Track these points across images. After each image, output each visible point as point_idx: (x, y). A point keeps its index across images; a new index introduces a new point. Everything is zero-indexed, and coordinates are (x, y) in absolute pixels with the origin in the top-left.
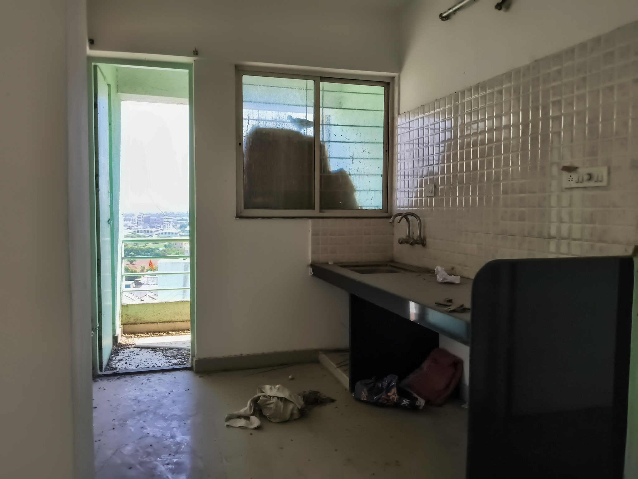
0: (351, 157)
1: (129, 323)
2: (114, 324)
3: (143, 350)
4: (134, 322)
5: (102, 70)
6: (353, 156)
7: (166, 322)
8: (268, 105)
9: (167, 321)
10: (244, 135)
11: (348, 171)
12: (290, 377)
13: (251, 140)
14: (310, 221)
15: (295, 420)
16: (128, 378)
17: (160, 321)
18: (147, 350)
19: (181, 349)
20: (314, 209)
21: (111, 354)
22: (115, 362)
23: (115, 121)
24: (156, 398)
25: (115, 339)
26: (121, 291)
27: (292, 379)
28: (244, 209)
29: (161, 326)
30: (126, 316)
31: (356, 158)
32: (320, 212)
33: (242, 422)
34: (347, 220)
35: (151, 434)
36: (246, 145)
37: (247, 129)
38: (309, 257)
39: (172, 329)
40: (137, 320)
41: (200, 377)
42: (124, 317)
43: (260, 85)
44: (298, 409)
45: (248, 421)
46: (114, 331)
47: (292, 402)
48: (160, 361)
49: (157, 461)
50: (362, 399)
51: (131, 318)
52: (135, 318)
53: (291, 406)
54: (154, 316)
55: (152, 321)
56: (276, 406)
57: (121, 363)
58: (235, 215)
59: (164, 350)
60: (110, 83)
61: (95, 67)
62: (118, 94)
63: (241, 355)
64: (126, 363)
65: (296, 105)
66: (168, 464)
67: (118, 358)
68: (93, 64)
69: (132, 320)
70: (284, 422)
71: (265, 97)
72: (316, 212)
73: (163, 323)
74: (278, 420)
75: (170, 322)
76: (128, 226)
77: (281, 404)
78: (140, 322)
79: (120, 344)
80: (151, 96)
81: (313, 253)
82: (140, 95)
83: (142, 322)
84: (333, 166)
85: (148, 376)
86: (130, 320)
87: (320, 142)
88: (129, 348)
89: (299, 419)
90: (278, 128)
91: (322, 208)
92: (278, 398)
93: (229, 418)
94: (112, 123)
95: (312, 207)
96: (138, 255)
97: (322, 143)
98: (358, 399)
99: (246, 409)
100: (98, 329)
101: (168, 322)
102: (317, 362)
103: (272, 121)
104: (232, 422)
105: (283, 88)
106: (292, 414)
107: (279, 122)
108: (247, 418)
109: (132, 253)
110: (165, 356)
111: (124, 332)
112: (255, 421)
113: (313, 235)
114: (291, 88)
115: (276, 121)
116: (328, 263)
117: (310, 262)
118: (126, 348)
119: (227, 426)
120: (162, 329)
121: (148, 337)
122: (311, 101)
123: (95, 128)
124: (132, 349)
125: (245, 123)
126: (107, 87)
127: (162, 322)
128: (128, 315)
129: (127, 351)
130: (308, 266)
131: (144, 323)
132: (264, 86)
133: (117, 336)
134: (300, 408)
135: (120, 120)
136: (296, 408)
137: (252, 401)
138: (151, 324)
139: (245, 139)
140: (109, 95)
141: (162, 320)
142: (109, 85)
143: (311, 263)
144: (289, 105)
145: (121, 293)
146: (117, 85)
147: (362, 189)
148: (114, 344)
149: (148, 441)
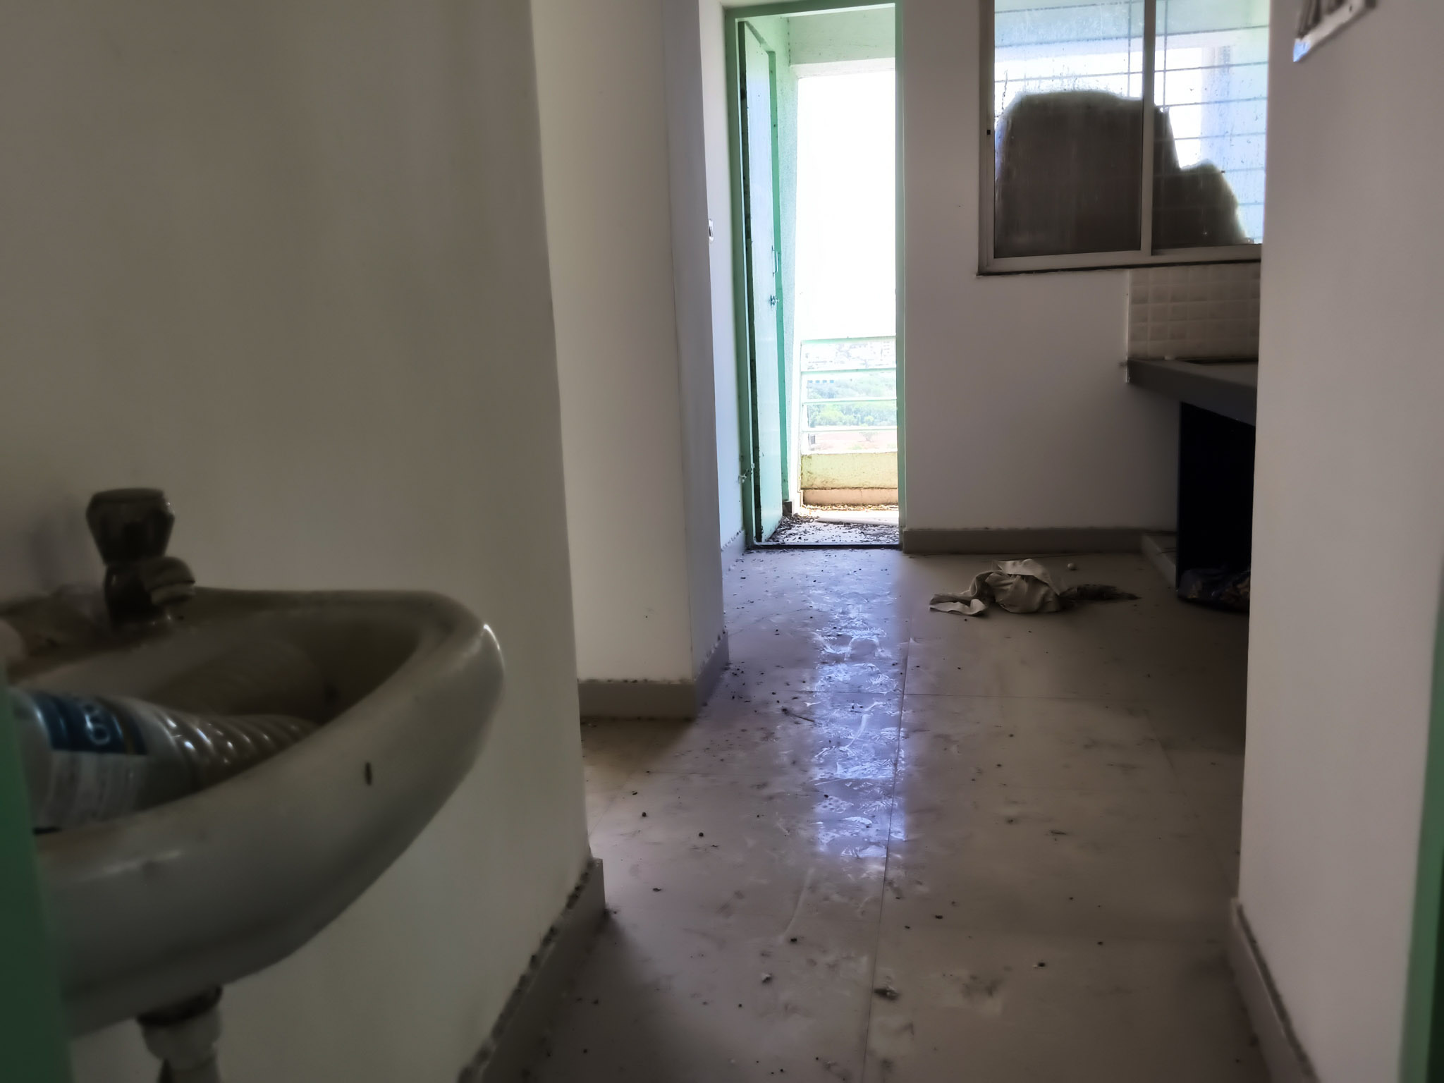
0: (1227, 132)
1: (814, 486)
2: (785, 480)
3: (831, 525)
4: (821, 486)
5: (756, 27)
6: (1232, 130)
7: (876, 488)
8: (1045, 46)
9: (877, 486)
10: (996, 114)
11: (1220, 168)
12: (1069, 565)
13: (1010, 121)
14: (1128, 274)
15: (1050, 613)
16: (797, 552)
17: (865, 486)
18: (836, 526)
19: (892, 527)
20: (1139, 248)
21: (779, 527)
22: (784, 536)
23: (785, 119)
24: (833, 574)
25: (787, 506)
26: (799, 430)
27: (1074, 569)
28: (995, 257)
29: (866, 496)
30: (809, 474)
31: (1239, 135)
32: (1153, 253)
33: (958, 606)
34: (1211, 267)
35: (815, 607)
36: (1000, 133)
37: (1004, 100)
38: (1124, 347)
39: (885, 500)
40: (827, 482)
41: (911, 558)
42: (806, 476)
43: (1029, 10)
44: (1056, 595)
45: (966, 606)
46: (785, 492)
47: (1046, 584)
48: (855, 537)
49: (816, 632)
50: (1190, 597)
51: (816, 478)
52: (823, 480)
53: (1043, 590)
54: (855, 476)
55: (852, 485)
56: (1016, 587)
57: (793, 537)
58: (976, 270)
59: (862, 526)
60: (772, 48)
61: (741, 25)
62: (791, 66)
63: (987, 528)
64: (800, 538)
65: (1104, 39)
66: (829, 636)
67: (789, 532)
68: (737, 20)
69: (818, 483)
70: (1028, 612)
71: (1040, 33)
72: (1144, 255)
73: (870, 490)
74: (1016, 610)
75: (882, 488)
76: (862, 360)
77: (1025, 585)
78: (832, 486)
79: (796, 515)
80: (847, 62)
81: (1133, 338)
82: (830, 63)
83: (834, 487)
84: (1187, 156)
85: (828, 551)
86: (815, 483)
87: (1156, 110)
88: (809, 522)
89: (1057, 612)
90: (1065, 90)
91: (1156, 248)
92: (1023, 577)
93: (937, 600)
94: (778, 123)
95: (1136, 246)
96: (883, 420)
97: (1162, 110)
98: (1183, 599)
99: (968, 591)
100: (752, 471)
101: (878, 488)
102: (1137, 551)
103: (1053, 78)
104: (941, 607)
105: (1077, 8)
106: (1044, 602)
107: (1066, 77)
108: (967, 602)
109: (870, 418)
110: (863, 533)
111: (806, 502)
112: (978, 605)
113: (1135, 301)
114: (1094, 5)
115: (1061, 77)
116: (1163, 359)
117: (1126, 359)
118: (805, 522)
119: (931, 609)
120: (869, 501)
121: (843, 510)
122: (1139, 26)
123: (742, 133)
124: (814, 524)
125: (998, 89)
126: (767, 56)
127: (869, 488)
128: (811, 473)
129: (805, 526)
130: (1122, 365)
131: (838, 489)
132: (1037, 9)
133: (791, 503)
134: (1058, 594)
135: (796, 117)
136: (1052, 595)
137: (977, 578)
138: (850, 491)
139: (998, 124)
140: (772, 72)
141: (868, 485)
142: (771, 54)
143: (1128, 358)
144: (1088, 40)
145: (799, 433)
146: (790, 50)
147: (1253, 201)
148: (784, 514)
149: (810, 613)
